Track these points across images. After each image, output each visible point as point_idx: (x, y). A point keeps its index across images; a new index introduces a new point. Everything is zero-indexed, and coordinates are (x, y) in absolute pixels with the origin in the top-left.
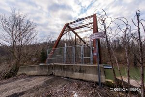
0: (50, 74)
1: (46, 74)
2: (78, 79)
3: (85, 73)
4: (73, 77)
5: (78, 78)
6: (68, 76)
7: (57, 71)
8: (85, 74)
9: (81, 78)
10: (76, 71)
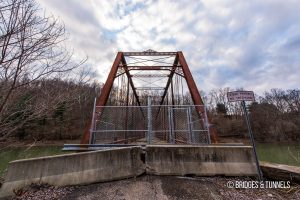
0: (140, 172)
1: (128, 173)
2: (217, 176)
3: (225, 160)
4: (204, 172)
5: (214, 172)
6: (191, 172)
7: (158, 163)
8: (225, 164)
9: (220, 172)
10: (207, 159)
